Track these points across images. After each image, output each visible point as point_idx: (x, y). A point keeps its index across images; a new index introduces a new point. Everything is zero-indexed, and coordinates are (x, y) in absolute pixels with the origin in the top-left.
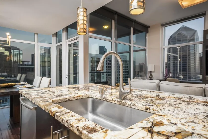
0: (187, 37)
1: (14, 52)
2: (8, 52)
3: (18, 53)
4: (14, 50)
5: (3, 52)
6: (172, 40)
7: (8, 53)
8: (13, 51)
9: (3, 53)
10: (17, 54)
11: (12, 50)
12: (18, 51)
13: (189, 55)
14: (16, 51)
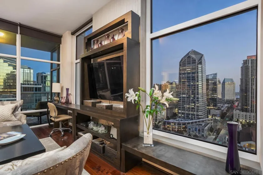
0: (196, 60)
1: (25, 71)
4: (25, 69)
6: (183, 62)
13: (198, 77)
14: (27, 70)
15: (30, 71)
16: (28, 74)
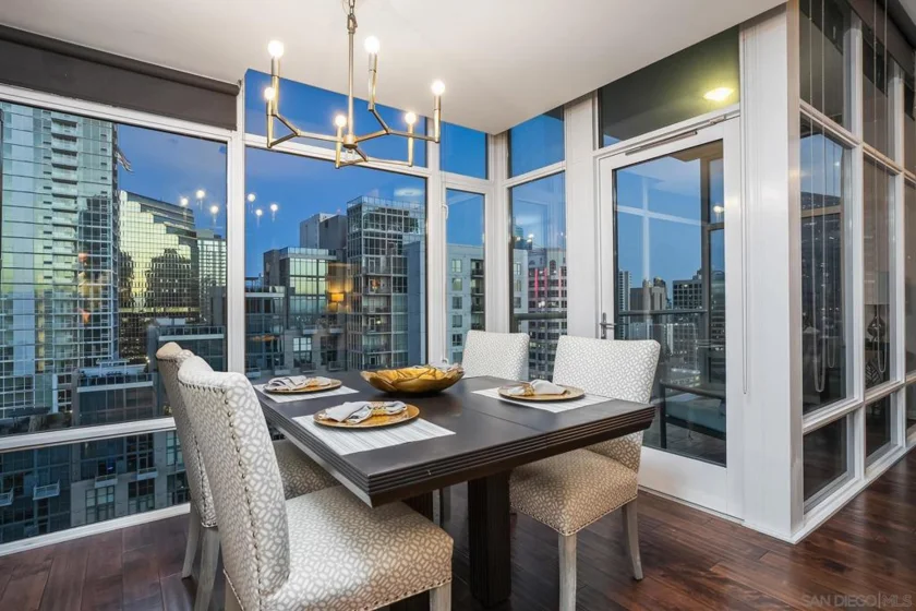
1: (205, 249)
2: (189, 248)
3: (216, 249)
4: (206, 242)
5: (173, 247)
7: (189, 253)
8: (202, 245)
9: (174, 251)
10: (214, 252)
11: (199, 242)
12: (216, 243)
14: (211, 243)
15: (220, 246)
16: (214, 256)
